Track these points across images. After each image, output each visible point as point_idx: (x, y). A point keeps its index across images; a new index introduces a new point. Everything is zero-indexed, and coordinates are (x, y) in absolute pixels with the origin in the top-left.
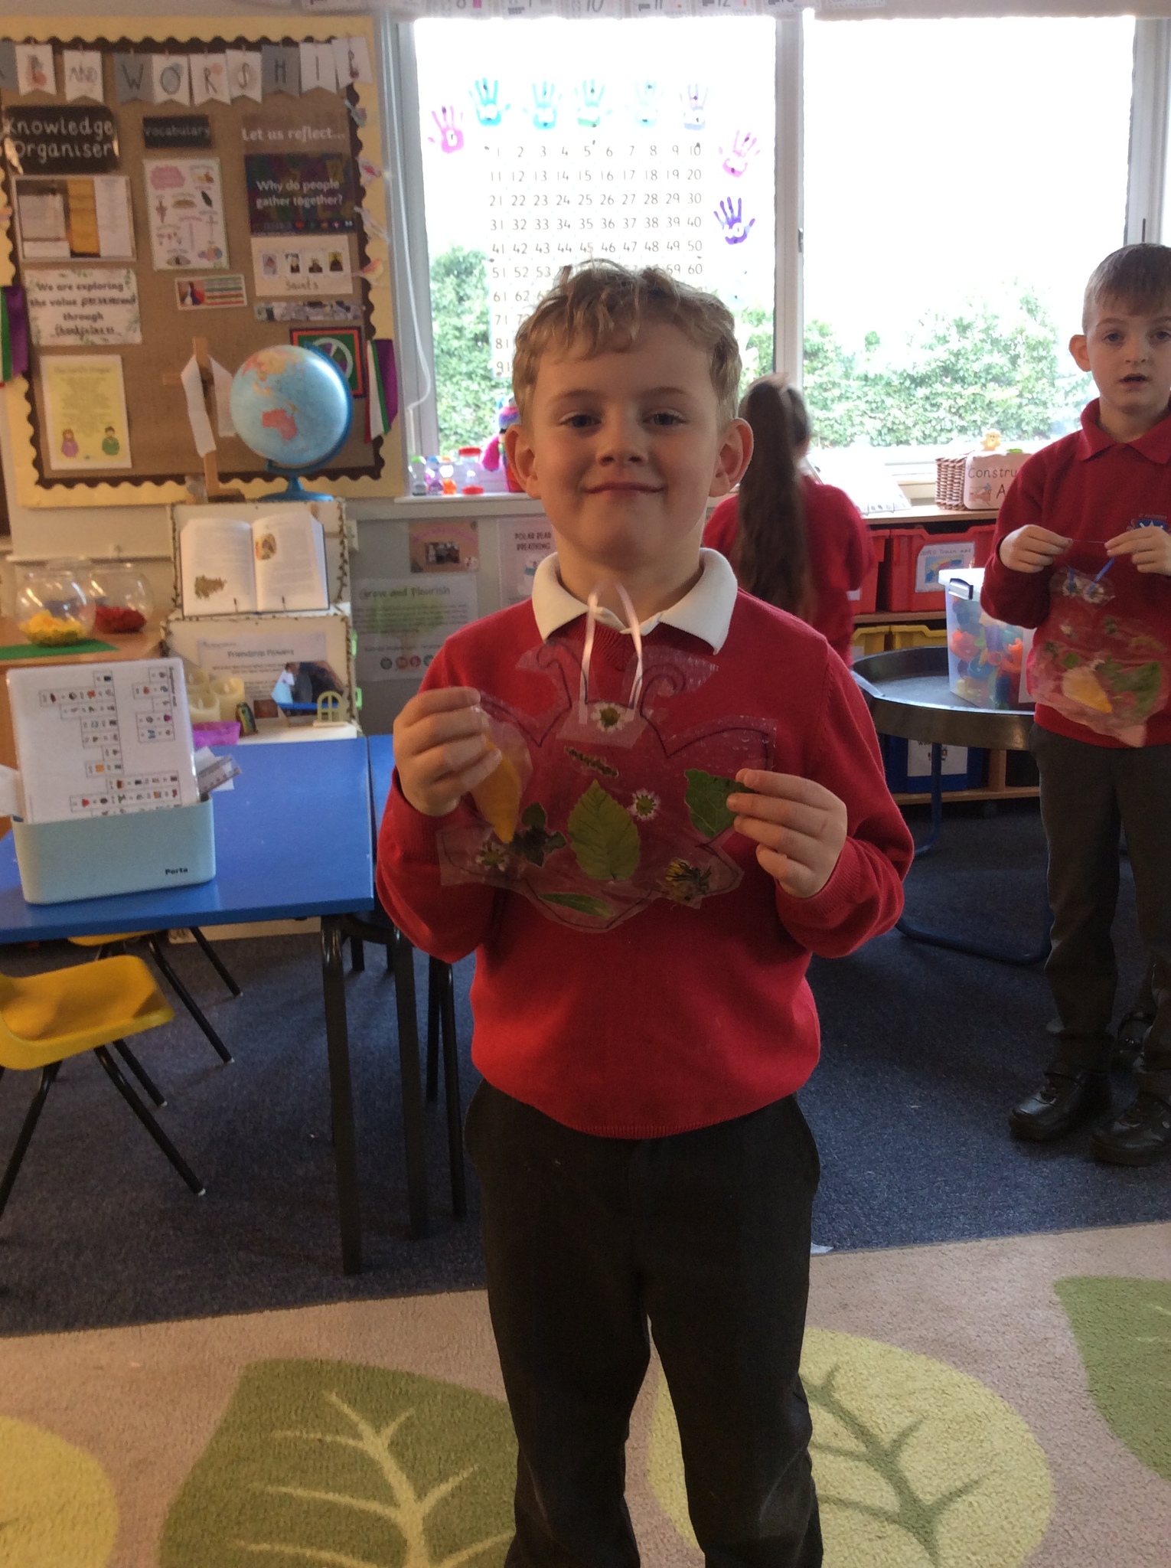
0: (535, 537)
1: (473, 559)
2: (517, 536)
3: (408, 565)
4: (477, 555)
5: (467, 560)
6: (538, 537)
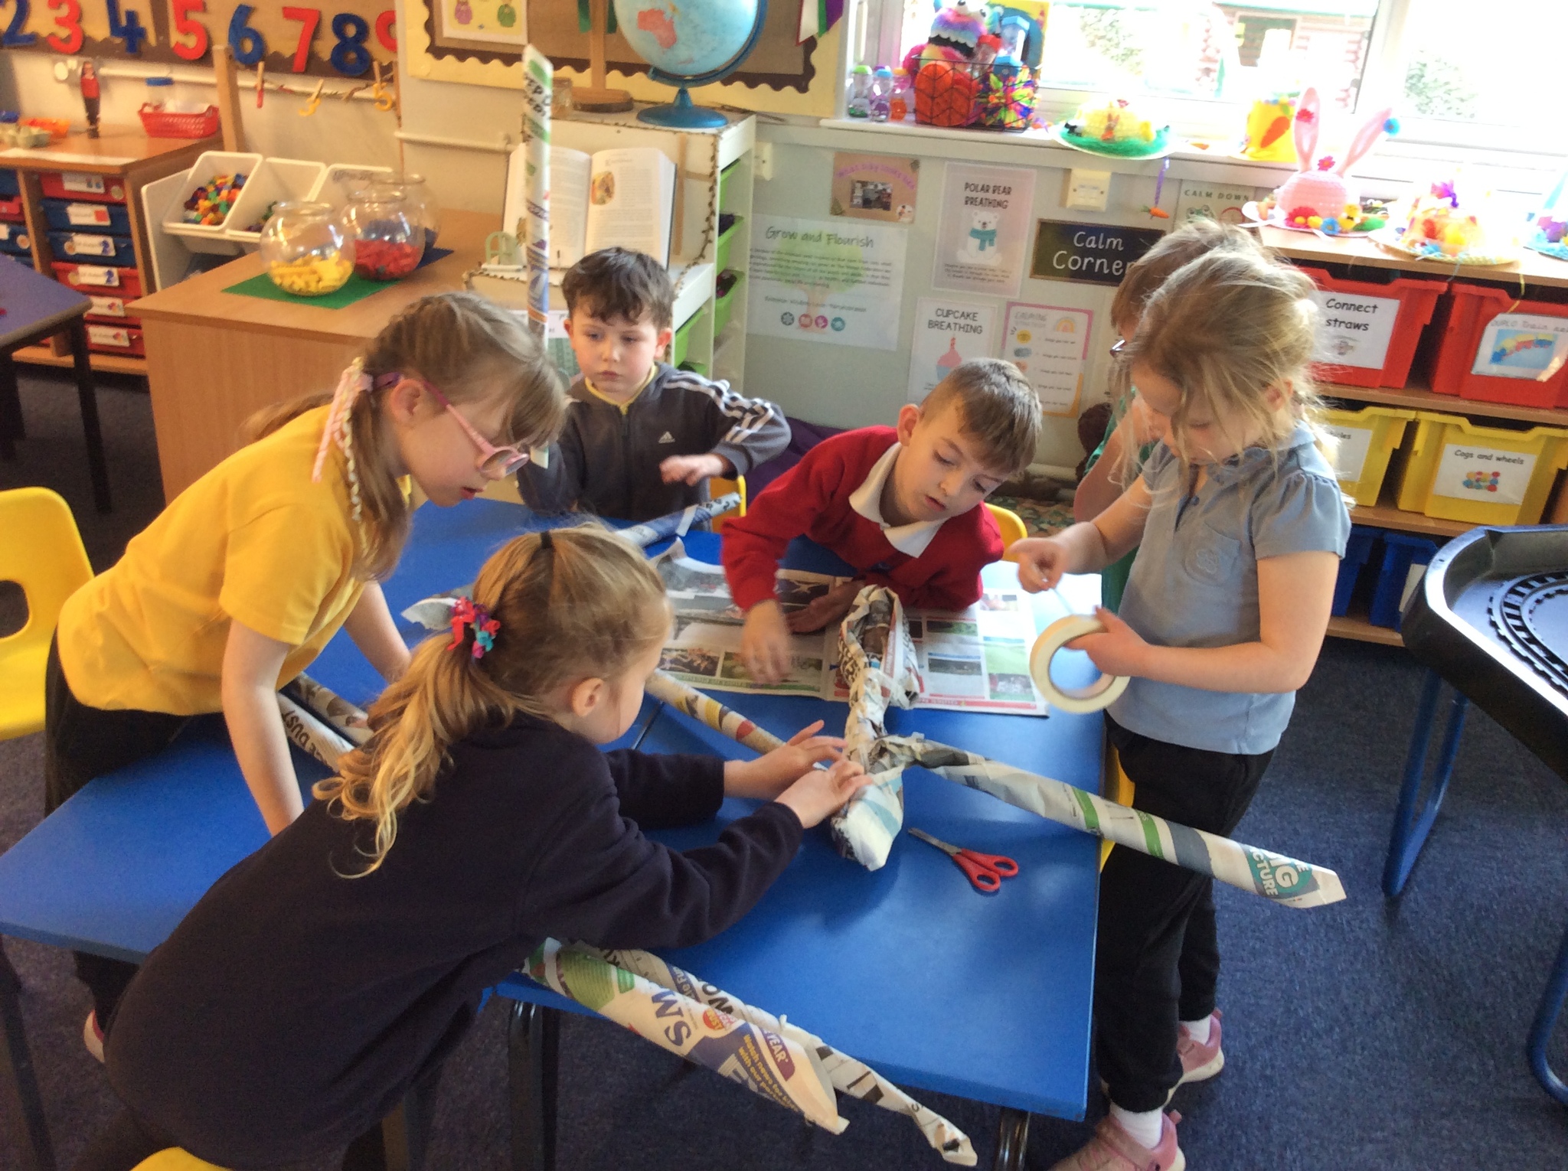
0: (991, 190)
1: (908, 208)
2: (967, 186)
3: (826, 204)
4: (913, 204)
5: (900, 209)
6: (994, 191)
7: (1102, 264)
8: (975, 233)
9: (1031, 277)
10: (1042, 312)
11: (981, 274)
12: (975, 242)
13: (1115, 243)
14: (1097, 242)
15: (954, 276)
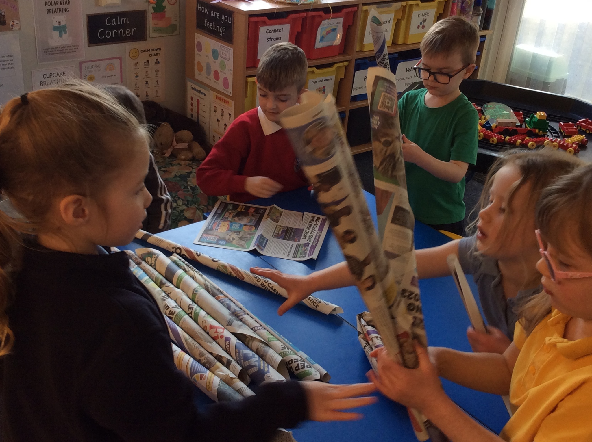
0: (59, 4)
1: (16, 21)
2: (46, 3)
4: (18, 19)
5: (11, 23)
6: (61, 4)
7: (121, 32)
8: (55, 29)
9: (88, 46)
10: (97, 63)
11: (63, 50)
12: (56, 34)
13: (125, 20)
14: (116, 22)
15: (49, 54)
